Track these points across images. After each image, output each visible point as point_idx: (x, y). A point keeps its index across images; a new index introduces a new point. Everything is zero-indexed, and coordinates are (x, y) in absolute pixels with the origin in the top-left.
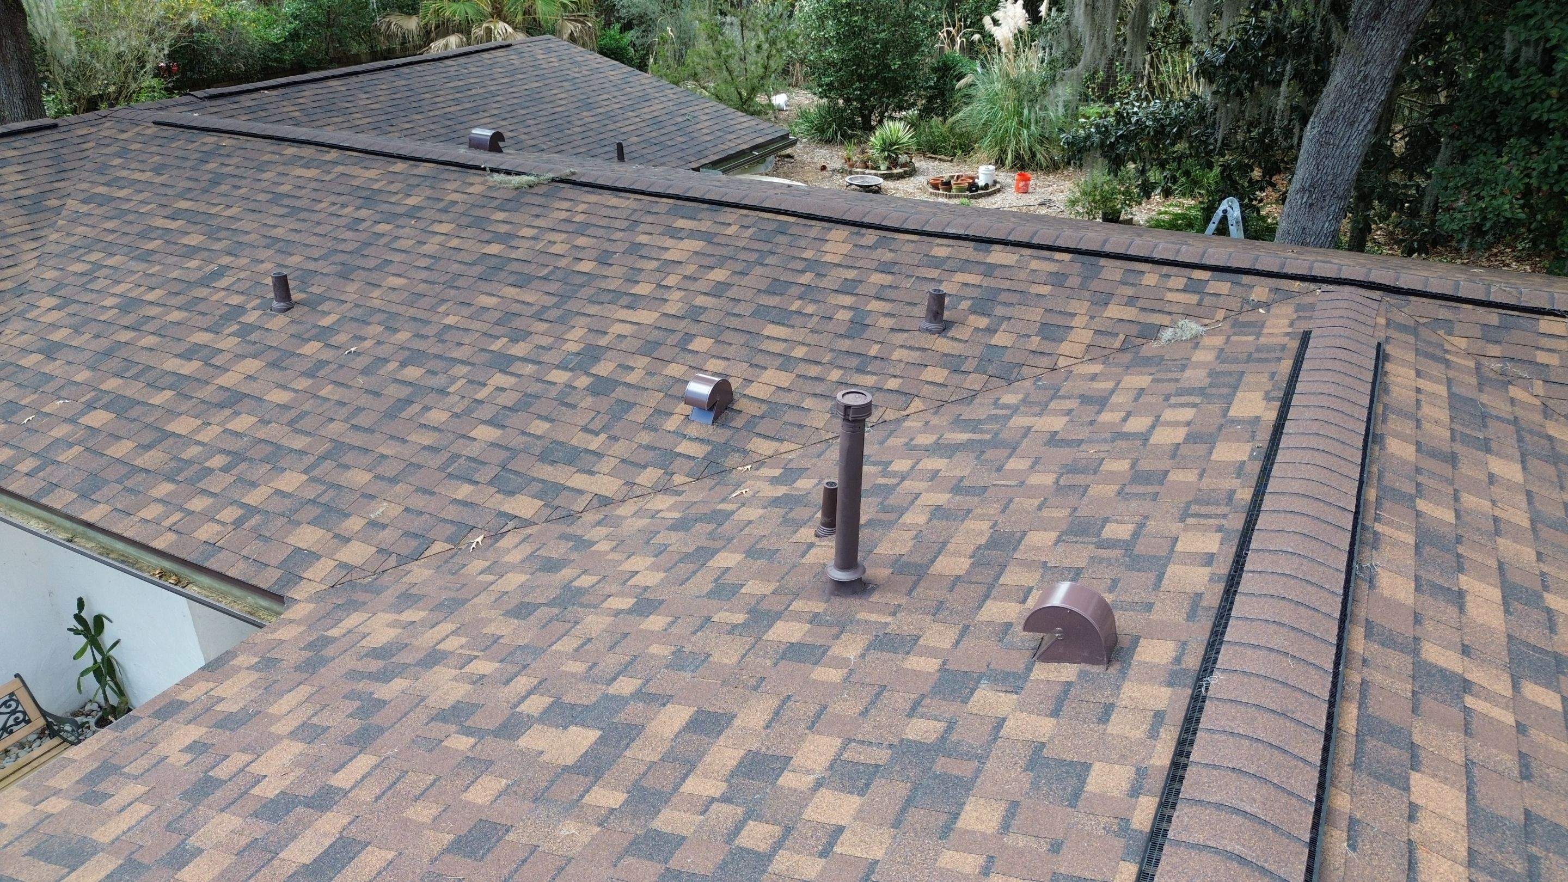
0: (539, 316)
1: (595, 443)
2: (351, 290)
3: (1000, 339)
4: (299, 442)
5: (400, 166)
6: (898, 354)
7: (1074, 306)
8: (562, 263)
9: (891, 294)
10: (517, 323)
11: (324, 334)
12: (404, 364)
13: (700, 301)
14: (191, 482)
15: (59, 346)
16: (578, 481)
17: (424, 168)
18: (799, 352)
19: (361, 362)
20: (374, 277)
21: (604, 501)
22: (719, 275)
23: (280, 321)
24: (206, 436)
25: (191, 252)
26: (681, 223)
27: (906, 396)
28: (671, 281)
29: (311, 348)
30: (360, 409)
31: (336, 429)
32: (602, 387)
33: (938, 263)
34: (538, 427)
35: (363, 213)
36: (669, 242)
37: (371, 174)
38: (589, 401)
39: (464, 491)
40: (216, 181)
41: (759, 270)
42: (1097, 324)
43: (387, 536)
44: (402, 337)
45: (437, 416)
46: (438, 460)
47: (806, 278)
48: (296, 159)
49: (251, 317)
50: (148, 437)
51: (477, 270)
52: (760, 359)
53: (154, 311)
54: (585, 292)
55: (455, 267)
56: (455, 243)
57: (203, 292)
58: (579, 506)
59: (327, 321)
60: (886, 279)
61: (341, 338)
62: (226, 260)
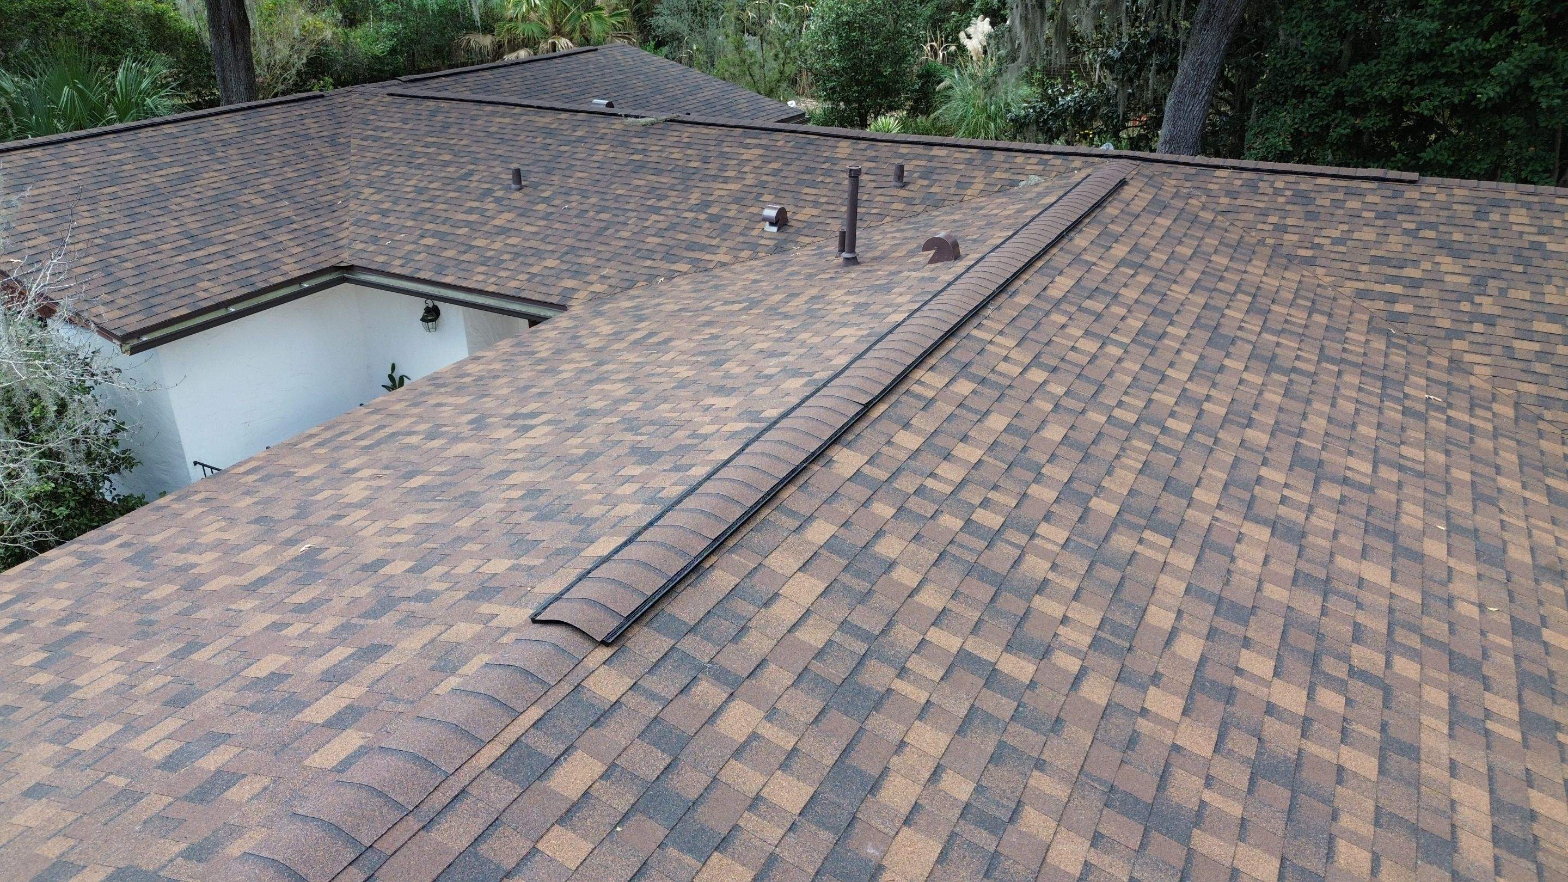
0: (671, 188)
1: (714, 242)
2: (555, 179)
3: (933, 190)
4: (550, 247)
5: (564, 115)
6: (878, 198)
7: (976, 173)
8: (680, 163)
9: (876, 171)
10: (659, 192)
11: (545, 200)
12: (598, 212)
13: (765, 178)
14: (495, 265)
15: (387, 210)
16: (707, 257)
17: (581, 116)
18: (823, 200)
19: (574, 213)
20: (567, 173)
21: (723, 264)
22: (775, 165)
23: (517, 195)
24: (497, 246)
25: (447, 164)
26: (748, 141)
27: (882, 216)
28: (746, 169)
29: (541, 207)
30: (579, 233)
31: (568, 241)
32: (713, 219)
33: (902, 156)
34: (683, 237)
35: (548, 141)
36: (743, 151)
37: (547, 120)
38: (708, 225)
39: (649, 263)
40: (446, 126)
41: (798, 163)
42: (986, 181)
43: (612, 281)
44: (594, 200)
45: (623, 234)
46: (630, 252)
47: (826, 166)
48: (494, 114)
49: (500, 194)
50: (462, 249)
51: (628, 168)
52: (801, 203)
53: (438, 193)
54: (697, 177)
55: (615, 167)
56: (611, 155)
57: (465, 183)
58: (711, 265)
59: (546, 194)
60: (873, 165)
61: (557, 202)
62: (472, 167)
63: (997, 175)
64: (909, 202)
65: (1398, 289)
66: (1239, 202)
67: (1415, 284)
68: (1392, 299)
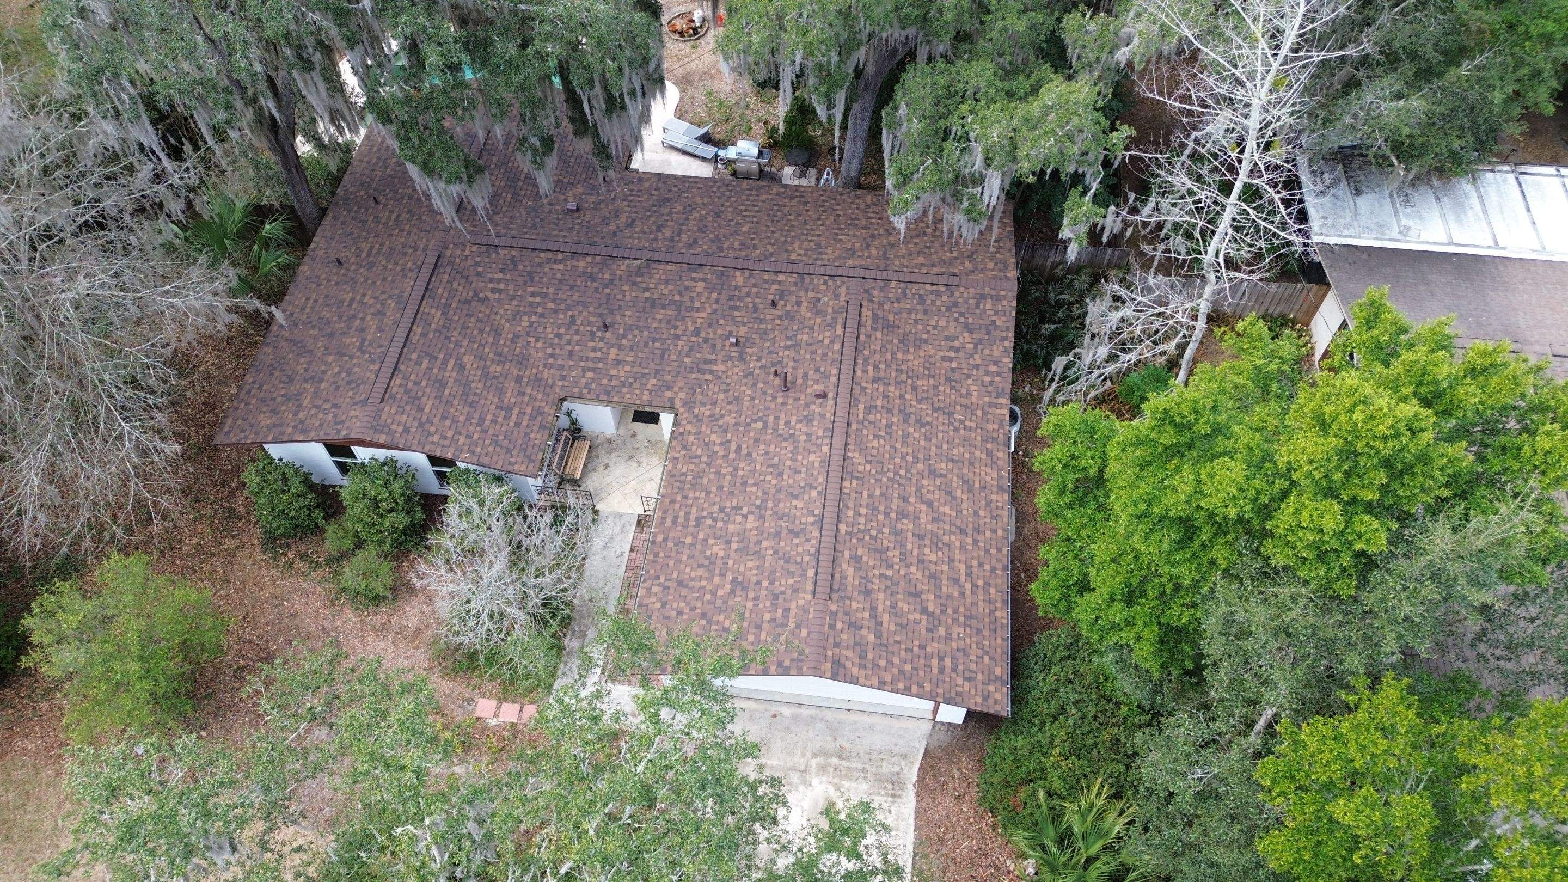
0: (676, 319)
1: (713, 357)
2: (618, 318)
3: (788, 308)
4: (646, 371)
5: (589, 259)
6: (767, 316)
7: (801, 294)
8: (670, 297)
9: (759, 296)
10: (672, 323)
11: (624, 336)
12: (653, 342)
13: (714, 306)
15: (553, 354)
16: (715, 368)
17: (598, 259)
18: (745, 320)
19: (641, 343)
20: (621, 312)
21: (725, 372)
23: (608, 334)
28: (703, 300)
29: (625, 342)
30: (653, 359)
31: (651, 365)
32: (705, 340)
33: (766, 282)
34: (699, 355)
35: (595, 284)
36: (695, 284)
37: (582, 264)
38: (705, 345)
39: (694, 376)
41: (724, 292)
42: (807, 299)
43: (685, 390)
44: (646, 333)
45: (673, 357)
46: (682, 369)
48: (549, 261)
49: (599, 334)
51: (648, 305)
52: (737, 324)
53: (568, 337)
54: (683, 308)
55: (641, 304)
56: (634, 294)
57: (576, 327)
58: (720, 374)
59: (622, 331)
60: (756, 290)
61: (630, 337)
62: (570, 313)
63: (811, 294)
64: (780, 317)
65: (952, 354)
66: (902, 305)
67: (957, 350)
68: (951, 360)
